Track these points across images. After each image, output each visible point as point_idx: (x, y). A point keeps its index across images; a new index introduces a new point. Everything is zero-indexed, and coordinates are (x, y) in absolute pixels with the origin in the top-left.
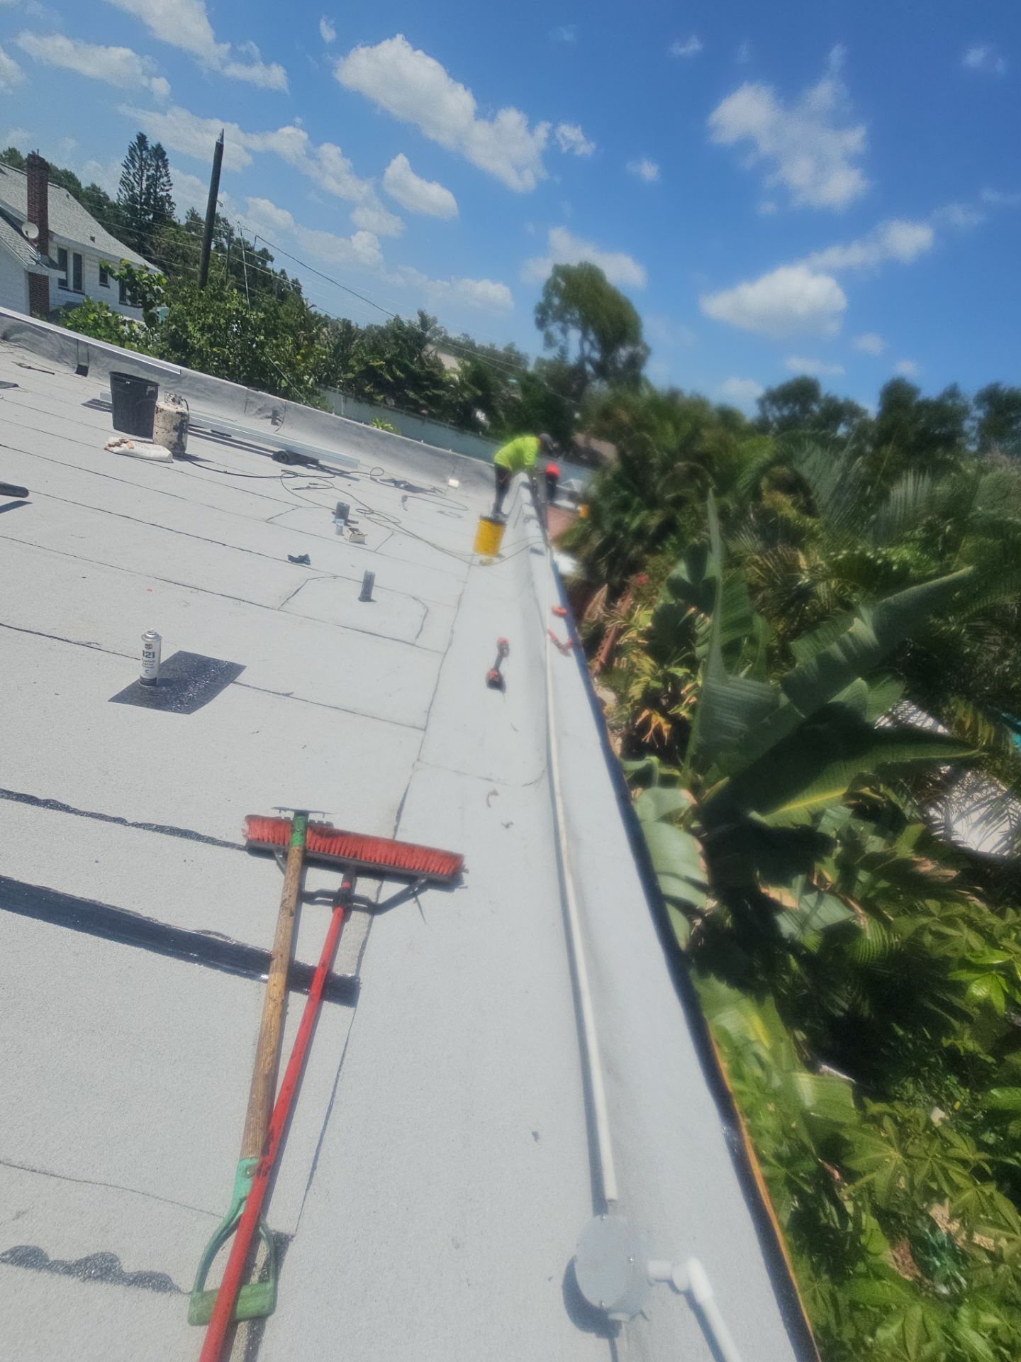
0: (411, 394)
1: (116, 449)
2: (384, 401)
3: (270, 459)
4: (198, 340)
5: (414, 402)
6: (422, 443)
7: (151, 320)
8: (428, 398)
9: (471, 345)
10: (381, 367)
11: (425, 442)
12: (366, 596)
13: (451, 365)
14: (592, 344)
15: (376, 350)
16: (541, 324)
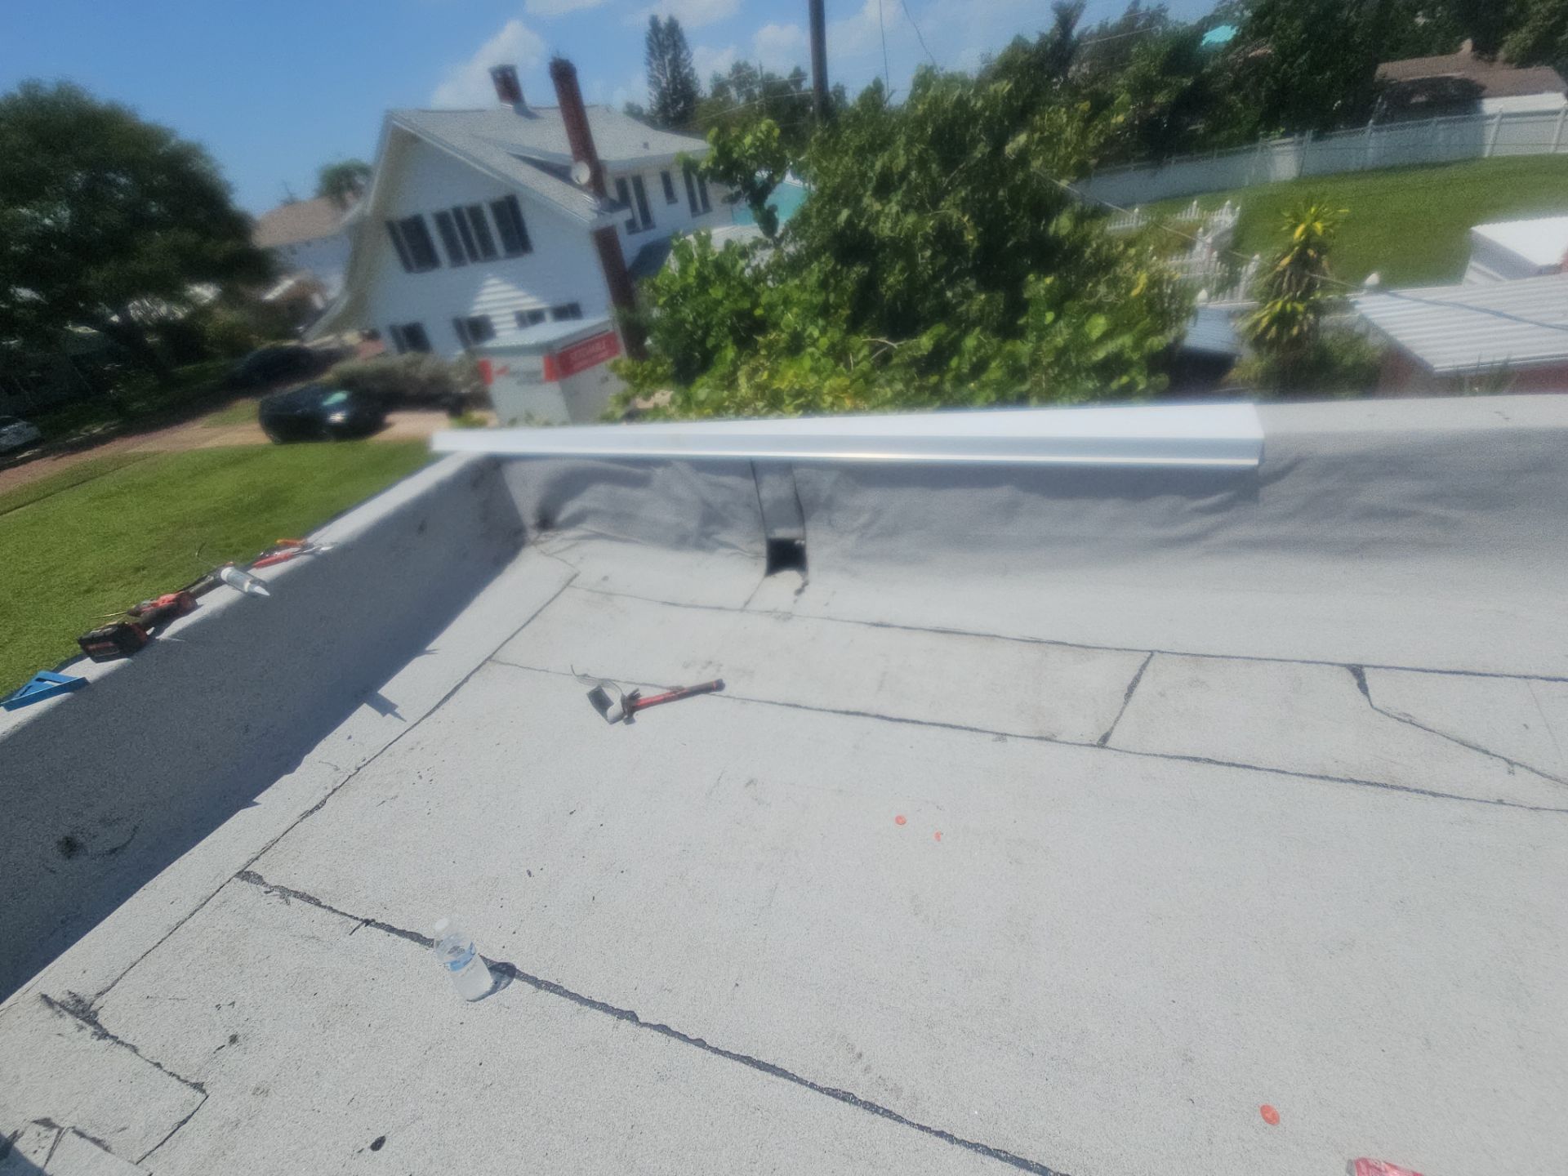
7: (768, 221)
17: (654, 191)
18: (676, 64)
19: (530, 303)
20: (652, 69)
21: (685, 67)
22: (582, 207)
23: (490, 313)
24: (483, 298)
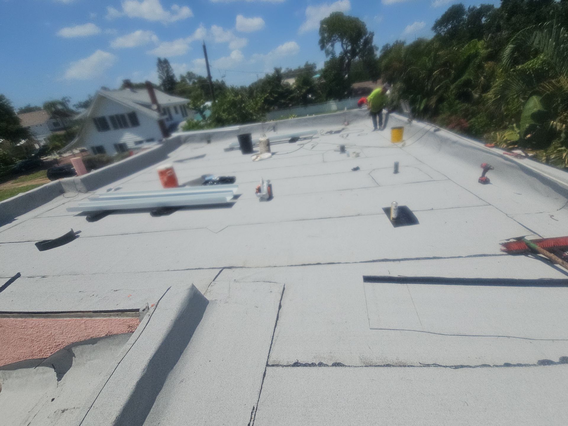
0: (283, 101)
1: (257, 160)
2: (274, 108)
3: (288, 143)
4: (224, 116)
5: (284, 103)
6: (308, 117)
8: (289, 99)
9: (290, 71)
10: (268, 96)
11: (309, 116)
12: (396, 171)
13: (292, 82)
14: (346, 44)
15: (263, 91)
16: (323, 47)
17: (173, 111)
18: (168, 72)
19: (139, 139)
20: (160, 74)
21: (171, 73)
22: (155, 115)
23: (126, 142)
24: (124, 138)
